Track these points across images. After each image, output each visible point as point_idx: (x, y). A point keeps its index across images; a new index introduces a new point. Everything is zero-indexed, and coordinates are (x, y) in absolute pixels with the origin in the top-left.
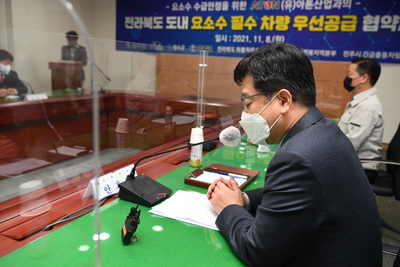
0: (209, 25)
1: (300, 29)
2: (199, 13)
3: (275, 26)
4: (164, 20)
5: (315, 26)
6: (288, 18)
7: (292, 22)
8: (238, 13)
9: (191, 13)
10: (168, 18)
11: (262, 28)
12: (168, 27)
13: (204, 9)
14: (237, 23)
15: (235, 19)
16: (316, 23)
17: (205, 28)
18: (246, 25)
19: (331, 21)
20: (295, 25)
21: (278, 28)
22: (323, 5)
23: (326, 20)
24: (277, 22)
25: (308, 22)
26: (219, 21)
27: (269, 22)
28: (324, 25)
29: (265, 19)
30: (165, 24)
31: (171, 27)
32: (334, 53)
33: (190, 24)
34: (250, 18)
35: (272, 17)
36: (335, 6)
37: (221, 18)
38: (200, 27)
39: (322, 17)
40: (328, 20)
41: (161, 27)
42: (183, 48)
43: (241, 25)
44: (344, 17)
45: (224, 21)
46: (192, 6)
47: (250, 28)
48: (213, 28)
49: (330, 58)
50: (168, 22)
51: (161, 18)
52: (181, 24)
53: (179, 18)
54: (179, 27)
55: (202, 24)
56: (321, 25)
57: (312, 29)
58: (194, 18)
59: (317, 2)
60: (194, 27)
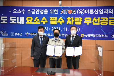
0: (37, 21)
1: (88, 24)
2: (31, 15)
3: (74, 22)
4: (8, 19)
5: (95, 22)
6: (81, 18)
7: (83, 20)
8: (53, 15)
9: (26, 15)
10: (11, 18)
11: (67, 23)
12: (10, 23)
13: (33, 13)
14: (53, 21)
15: (51, 18)
16: (96, 21)
17: (34, 23)
18: (58, 22)
19: (104, 20)
20: (85, 22)
21: (76, 23)
22: (99, 12)
23: (101, 19)
24: (75, 20)
25: (92, 21)
26: (43, 19)
27: (71, 20)
28: (100, 22)
29: (69, 19)
30: (9, 20)
31: (13, 22)
32: (106, 36)
33: (25, 21)
34: (61, 18)
35: (73, 18)
36: (105, 13)
37: (44, 18)
38: (31, 23)
39: (99, 18)
40: (102, 19)
41: (6, 22)
42: (21, 34)
43: (56, 22)
44: (110, 18)
45: (46, 19)
46: (26, 11)
47: (61, 24)
48: (39, 23)
49: (105, 38)
50: (11, 20)
51: (6, 17)
52: (19, 21)
53: (18, 18)
54: (18, 23)
55: (33, 21)
56: (99, 22)
57: (94, 24)
58: (28, 18)
59: (96, 11)
60: (27, 23)
